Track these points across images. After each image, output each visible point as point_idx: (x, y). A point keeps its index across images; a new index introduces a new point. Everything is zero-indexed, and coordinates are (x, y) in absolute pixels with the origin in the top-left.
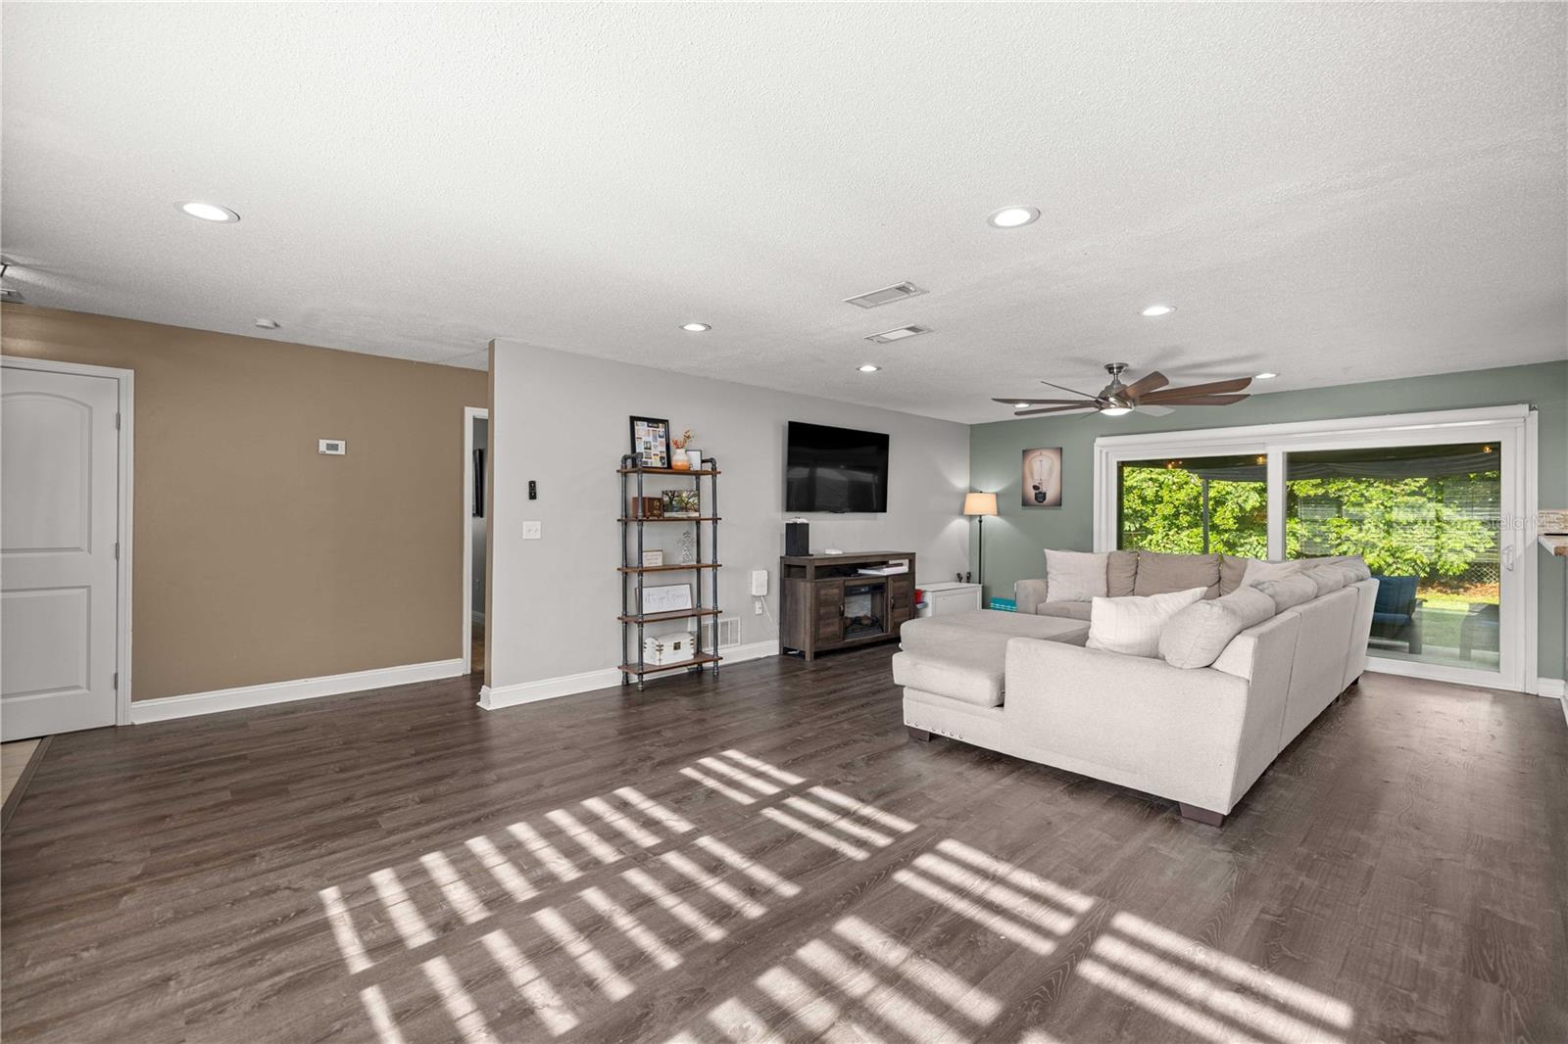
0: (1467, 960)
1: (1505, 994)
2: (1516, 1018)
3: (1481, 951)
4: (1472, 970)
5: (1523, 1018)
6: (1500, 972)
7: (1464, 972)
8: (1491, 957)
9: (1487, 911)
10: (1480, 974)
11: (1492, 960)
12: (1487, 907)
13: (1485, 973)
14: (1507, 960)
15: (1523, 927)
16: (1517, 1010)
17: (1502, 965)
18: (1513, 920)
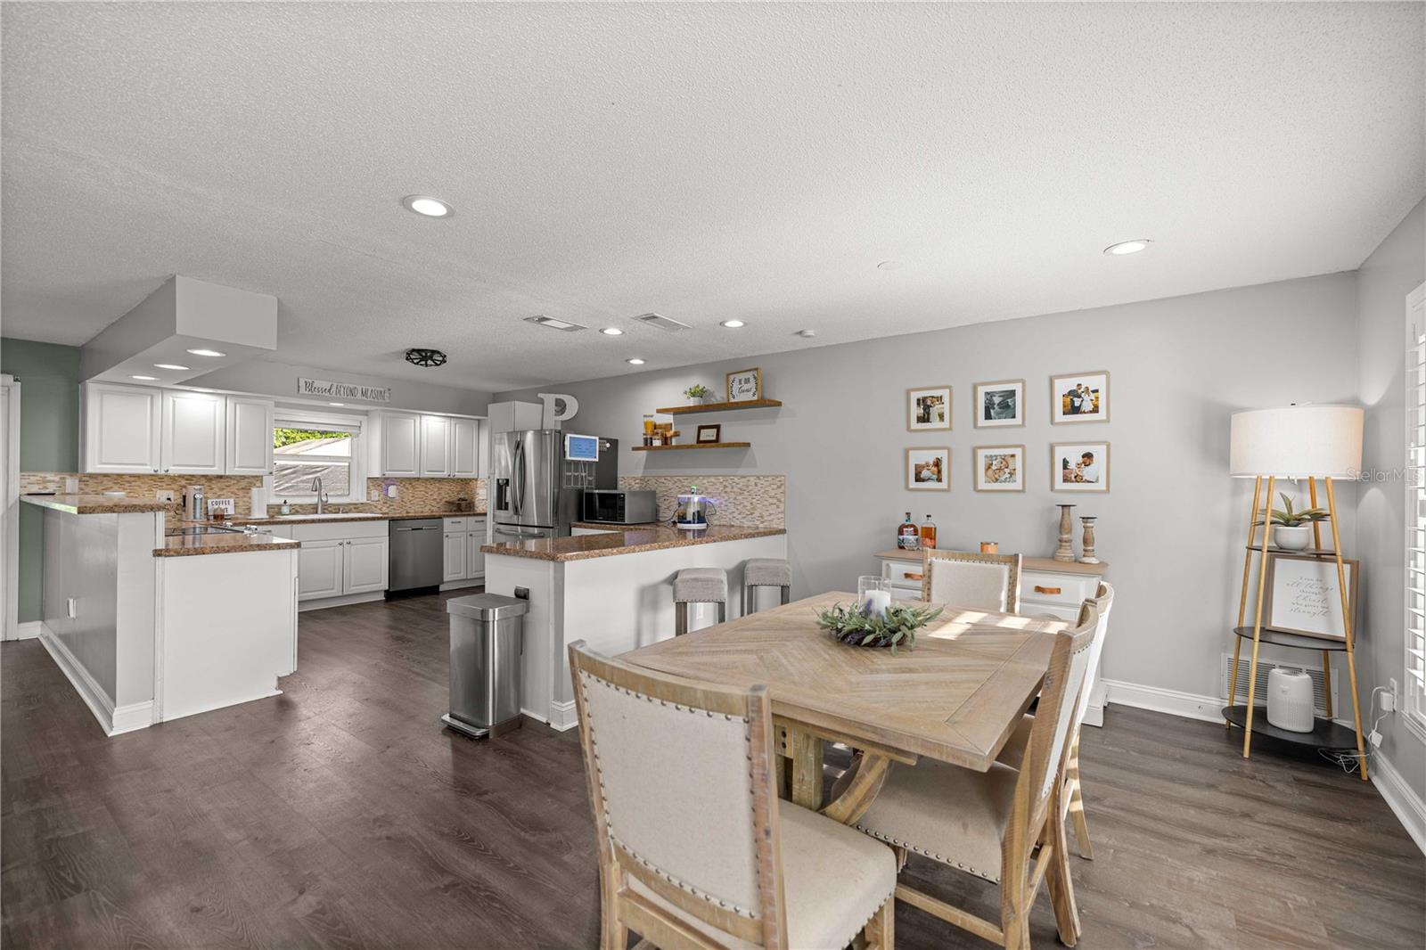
0: (49, 890)
1: (90, 894)
2: (106, 905)
3: (58, 875)
4: (58, 895)
5: (110, 901)
6: (81, 880)
7: (52, 902)
8: (68, 874)
9: (51, 840)
10: (65, 894)
11: (71, 876)
12: (50, 837)
13: (68, 889)
14: (81, 866)
15: (83, 834)
16: (104, 899)
17: (80, 875)
18: (74, 833)
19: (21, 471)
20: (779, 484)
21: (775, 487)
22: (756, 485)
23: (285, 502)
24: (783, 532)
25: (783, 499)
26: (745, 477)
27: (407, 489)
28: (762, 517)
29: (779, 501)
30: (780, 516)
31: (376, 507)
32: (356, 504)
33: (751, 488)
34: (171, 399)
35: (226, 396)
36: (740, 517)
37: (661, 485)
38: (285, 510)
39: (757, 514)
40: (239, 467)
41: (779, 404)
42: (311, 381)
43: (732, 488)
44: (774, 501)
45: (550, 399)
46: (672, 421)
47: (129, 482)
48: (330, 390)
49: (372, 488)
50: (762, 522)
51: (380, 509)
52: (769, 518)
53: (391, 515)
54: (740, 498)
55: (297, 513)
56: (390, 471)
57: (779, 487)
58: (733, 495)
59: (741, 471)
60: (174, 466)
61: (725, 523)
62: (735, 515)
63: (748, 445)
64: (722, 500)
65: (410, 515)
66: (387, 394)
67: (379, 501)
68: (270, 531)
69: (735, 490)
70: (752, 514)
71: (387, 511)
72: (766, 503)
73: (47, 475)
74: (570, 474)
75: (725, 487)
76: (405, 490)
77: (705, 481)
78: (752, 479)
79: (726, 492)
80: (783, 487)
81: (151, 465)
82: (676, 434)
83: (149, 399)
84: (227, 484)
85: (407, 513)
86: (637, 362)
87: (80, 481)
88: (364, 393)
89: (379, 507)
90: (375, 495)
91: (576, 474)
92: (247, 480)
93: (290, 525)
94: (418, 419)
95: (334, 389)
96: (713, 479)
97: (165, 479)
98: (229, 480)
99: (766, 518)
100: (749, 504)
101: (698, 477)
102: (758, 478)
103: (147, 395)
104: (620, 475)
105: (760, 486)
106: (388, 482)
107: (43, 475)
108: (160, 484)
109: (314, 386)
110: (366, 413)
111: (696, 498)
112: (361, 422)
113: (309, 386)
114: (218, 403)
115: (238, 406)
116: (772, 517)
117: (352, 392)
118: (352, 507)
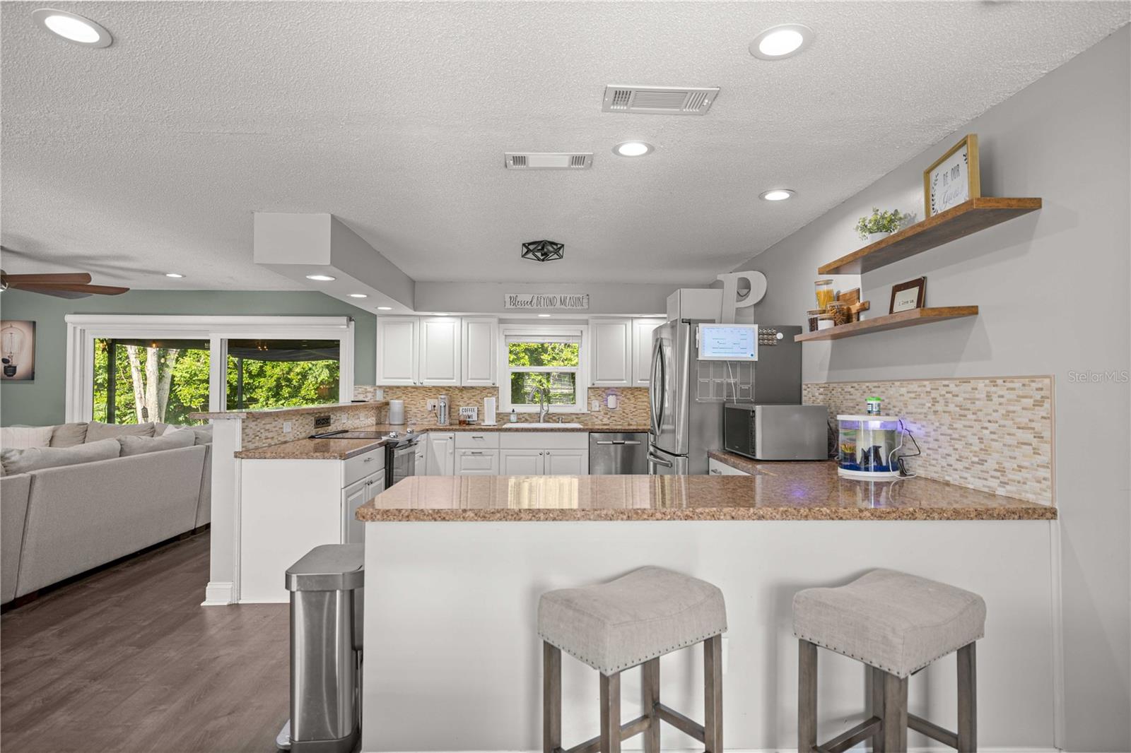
19: (355, 385)
20: (1038, 395)
21: (1029, 402)
22: (989, 397)
23: (513, 411)
24: (1049, 513)
25: (1047, 434)
26: (967, 381)
27: (629, 399)
28: (1002, 471)
29: (1039, 437)
30: (1043, 473)
31: (597, 418)
32: (577, 414)
33: (979, 404)
34: (425, 324)
35: (461, 318)
36: (959, 466)
37: (848, 397)
38: (513, 418)
39: (991, 464)
40: (471, 379)
41: (1035, 204)
42: (515, 296)
43: (947, 404)
44: (1028, 436)
45: (731, 280)
46: (859, 285)
47: (411, 392)
48: (531, 301)
49: (593, 398)
50: (1003, 484)
51: (601, 420)
52: (1018, 476)
53: (590, 427)
54: (958, 425)
55: (526, 421)
56: (599, 380)
57: (1038, 404)
58: (946, 419)
59: (962, 369)
60: (428, 379)
61: (935, 476)
62: (952, 460)
63: (973, 311)
64: (930, 429)
65: (631, 427)
66: (585, 301)
67: (599, 411)
68: (482, 437)
70: (982, 462)
71: (608, 422)
72: (1008, 440)
73: (367, 388)
74: (706, 380)
75: (935, 401)
76: (627, 401)
77: (903, 390)
78: (981, 385)
79: (936, 412)
80: (1047, 405)
81: (413, 379)
82: (864, 308)
83: (411, 325)
84: (473, 394)
85: (629, 425)
86: (777, 196)
87: (384, 392)
88: (563, 302)
89: (600, 417)
90: (596, 405)
91: (718, 381)
92: (487, 391)
93: (497, 433)
94: (629, 323)
95: (535, 301)
96: (914, 387)
97: (433, 390)
98: (474, 390)
99: (1011, 476)
100: (975, 440)
101: (893, 381)
102: (993, 381)
103: (411, 322)
104: (805, 381)
105: (996, 399)
106: (609, 392)
107: (365, 387)
108: (429, 394)
109: (518, 300)
110: (586, 322)
111: (875, 423)
112: (582, 332)
113: (513, 300)
114: (456, 324)
115: (470, 326)
116: (1024, 474)
117: (551, 302)
118: (574, 416)
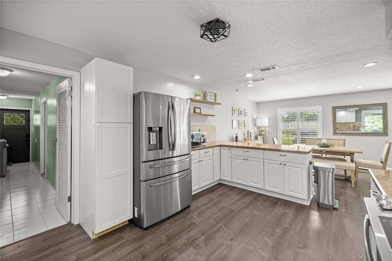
20: (214, 128)
33: (208, 129)
43: (204, 129)
44: (214, 133)
50: (211, 140)
52: (213, 138)
69: (205, 130)
70: (209, 137)
78: (209, 126)
105: (210, 129)
